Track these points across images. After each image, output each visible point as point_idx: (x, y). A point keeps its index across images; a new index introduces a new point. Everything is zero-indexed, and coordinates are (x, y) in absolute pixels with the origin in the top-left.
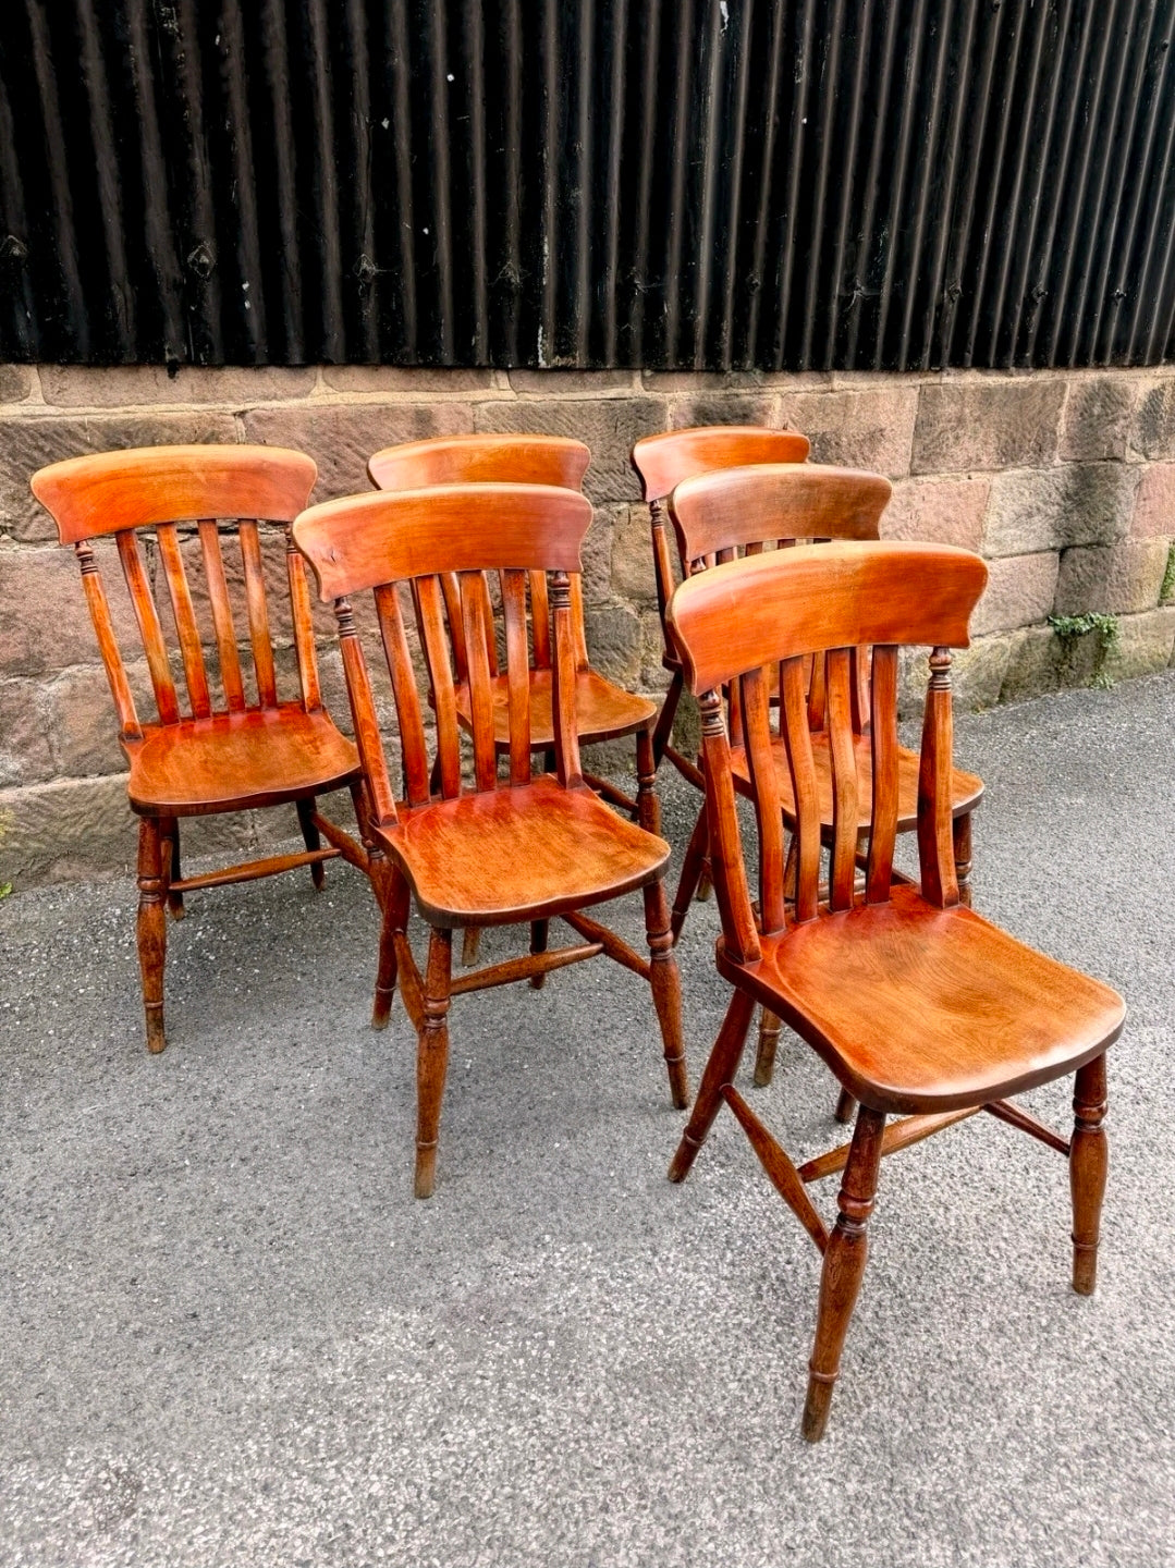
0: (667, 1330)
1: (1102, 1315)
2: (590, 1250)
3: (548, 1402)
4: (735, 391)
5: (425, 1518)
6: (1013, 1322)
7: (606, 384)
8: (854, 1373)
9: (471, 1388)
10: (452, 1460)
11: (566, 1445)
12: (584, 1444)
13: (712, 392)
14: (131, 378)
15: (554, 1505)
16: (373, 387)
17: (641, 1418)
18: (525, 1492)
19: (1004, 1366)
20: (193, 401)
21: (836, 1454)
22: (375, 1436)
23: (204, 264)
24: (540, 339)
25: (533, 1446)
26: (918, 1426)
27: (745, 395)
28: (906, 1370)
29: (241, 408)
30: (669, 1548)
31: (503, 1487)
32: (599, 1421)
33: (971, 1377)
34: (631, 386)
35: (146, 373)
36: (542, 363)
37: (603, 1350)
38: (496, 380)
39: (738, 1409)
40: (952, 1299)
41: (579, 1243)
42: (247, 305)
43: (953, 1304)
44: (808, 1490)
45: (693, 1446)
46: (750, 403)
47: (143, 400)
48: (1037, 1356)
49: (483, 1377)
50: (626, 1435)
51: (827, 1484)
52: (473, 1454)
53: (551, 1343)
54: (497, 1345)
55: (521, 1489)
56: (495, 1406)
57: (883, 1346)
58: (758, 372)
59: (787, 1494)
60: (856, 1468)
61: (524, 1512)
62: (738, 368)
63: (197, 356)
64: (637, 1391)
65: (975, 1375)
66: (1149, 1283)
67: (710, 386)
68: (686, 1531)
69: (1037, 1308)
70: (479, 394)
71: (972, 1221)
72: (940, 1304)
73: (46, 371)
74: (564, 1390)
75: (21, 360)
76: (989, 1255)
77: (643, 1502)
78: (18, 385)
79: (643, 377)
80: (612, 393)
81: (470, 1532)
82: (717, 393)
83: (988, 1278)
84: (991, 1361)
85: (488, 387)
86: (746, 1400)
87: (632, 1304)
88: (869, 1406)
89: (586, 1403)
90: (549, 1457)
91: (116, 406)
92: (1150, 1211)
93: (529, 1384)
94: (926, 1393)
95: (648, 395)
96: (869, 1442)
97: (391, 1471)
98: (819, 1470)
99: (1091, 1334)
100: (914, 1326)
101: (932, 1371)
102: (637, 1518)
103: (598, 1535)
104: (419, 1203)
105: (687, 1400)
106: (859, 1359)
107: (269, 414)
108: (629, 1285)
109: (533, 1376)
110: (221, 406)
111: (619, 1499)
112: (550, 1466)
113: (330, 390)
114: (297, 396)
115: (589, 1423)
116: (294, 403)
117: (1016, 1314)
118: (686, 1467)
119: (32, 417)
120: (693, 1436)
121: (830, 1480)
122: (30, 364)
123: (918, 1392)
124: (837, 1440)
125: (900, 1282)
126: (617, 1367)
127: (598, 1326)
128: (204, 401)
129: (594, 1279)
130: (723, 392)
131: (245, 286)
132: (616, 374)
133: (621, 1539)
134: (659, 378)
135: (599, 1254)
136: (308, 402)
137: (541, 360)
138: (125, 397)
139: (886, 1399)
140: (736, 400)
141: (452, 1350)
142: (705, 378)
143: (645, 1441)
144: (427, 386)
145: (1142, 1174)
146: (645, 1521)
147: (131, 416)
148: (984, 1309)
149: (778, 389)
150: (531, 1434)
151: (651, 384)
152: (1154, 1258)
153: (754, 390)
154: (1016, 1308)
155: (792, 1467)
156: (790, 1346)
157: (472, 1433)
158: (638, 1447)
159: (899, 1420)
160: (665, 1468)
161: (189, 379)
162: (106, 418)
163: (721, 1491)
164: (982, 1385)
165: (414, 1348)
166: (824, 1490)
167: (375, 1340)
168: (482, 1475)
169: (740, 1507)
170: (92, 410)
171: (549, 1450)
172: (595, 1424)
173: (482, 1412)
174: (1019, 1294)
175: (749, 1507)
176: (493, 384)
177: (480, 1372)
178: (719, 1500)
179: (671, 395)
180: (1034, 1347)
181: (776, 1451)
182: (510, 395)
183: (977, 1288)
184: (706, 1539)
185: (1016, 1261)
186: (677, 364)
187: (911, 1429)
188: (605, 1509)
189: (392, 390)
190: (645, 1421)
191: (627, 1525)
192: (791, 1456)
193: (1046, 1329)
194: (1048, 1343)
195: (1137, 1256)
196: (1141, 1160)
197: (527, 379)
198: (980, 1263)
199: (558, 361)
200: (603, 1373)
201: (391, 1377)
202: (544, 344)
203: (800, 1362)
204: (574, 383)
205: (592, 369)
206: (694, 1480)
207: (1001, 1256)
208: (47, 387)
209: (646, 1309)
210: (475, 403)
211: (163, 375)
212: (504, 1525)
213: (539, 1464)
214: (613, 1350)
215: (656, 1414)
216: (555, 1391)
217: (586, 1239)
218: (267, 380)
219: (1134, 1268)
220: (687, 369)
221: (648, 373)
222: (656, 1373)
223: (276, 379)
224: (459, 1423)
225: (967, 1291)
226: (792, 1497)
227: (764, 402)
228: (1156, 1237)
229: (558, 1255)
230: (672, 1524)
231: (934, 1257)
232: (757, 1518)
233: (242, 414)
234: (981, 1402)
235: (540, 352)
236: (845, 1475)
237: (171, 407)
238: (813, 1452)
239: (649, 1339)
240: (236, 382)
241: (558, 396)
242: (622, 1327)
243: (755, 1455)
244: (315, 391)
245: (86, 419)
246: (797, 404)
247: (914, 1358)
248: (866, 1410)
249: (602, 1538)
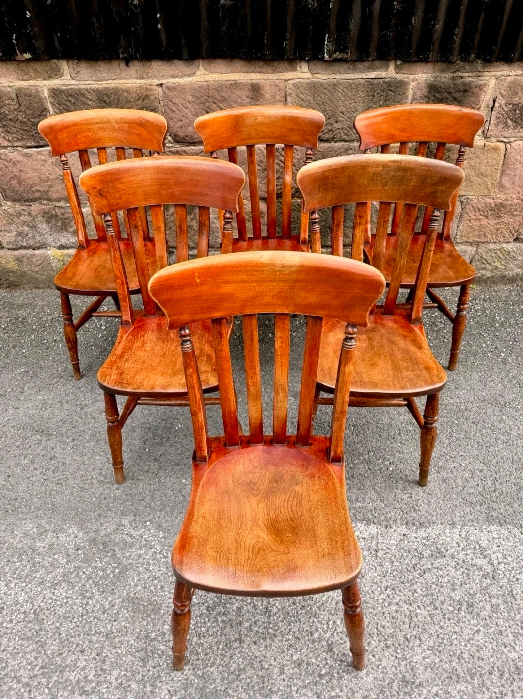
0: (162, 588)
1: (356, 684)
2: (161, 536)
3: (97, 596)
4: (460, 74)
5: (26, 620)
6: (308, 664)
7: (370, 69)
8: (218, 649)
9: (77, 575)
10: (50, 601)
11: (89, 617)
12: (96, 621)
13: (443, 75)
14: (108, 66)
15: (68, 640)
16: (229, 70)
17: (123, 621)
18: (63, 629)
19: (285, 683)
20: (137, 78)
21: (180, 681)
22: (36, 577)
23: (135, 5)
24: (326, 43)
25: (79, 611)
26: (223, 689)
27: (468, 77)
28: (241, 660)
29: (160, 82)
30: (91, 682)
31: (58, 622)
32: (107, 614)
33: (266, 680)
34: (387, 69)
35: (115, 63)
36: (326, 57)
37: (132, 584)
38: (301, 67)
39: (160, 638)
40: (290, 637)
41: (160, 531)
42: (159, 26)
43: (289, 640)
44: (157, 690)
45: (132, 645)
46: (470, 82)
47: (114, 78)
48: (305, 687)
49: (84, 573)
50: (113, 625)
51: (166, 692)
52: (58, 603)
53: (117, 571)
54: (99, 562)
55: (63, 627)
56: (79, 588)
57: (241, 643)
58: (480, 61)
59: (148, 686)
60: (183, 692)
61: (57, 636)
62: (465, 59)
63: (136, 55)
64: (130, 609)
65: (268, 680)
66: (396, 681)
67: (442, 71)
68: (102, 678)
69: (327, 663)
70: (289, 75)
71: (334, 602)
72: (283, 637)
73: (71, 62)
74: (106, 593)
75: (58, 58)
76: (327, 624)
77: (97, 657)
78: (58, 70)
79: (396, 65)
80: (373, 75)
81: (35, 634)
82: (446, 75)
83: (316, 636)
84: (282, 677)
85: (295, 70)
86: (166, 636)
87: (158, 569)
88: (211, 667)
89: (109, 603)
90: (80, 619)
91: (102, 80)
92: (434, 642)
93: (96, 584)
94: (239, 676)
95: (398, 76)
96: (197, 683)
97: (30, 594)
98: (168, 684)
99: (341, 691)
100: (262, 641)
101: (251, 667)
102: (89, 662)
103: (72, 661)
104: (116, 486)
105: (145, 623)
106: (225, 644)
107: (173, 85)
108: (163, 560)
109: (101, 582)
110: (150, 81)
111: (90, 651)
112: (78, 623)
113: (206, 72)
114: (189, 76)
115: (104, 613)
116: (186, 80)
117: (314, 661)
118: (122, 652)
119: (66, 85)
120: (135, 640)
121: (169, 691)
122: (63, 59)
123: (237, 673)
124: (186, 675)
125: (274, 616)
126: (132, 594)
127: (139, 572)
128: (142, 78)
129: (153, 551)
130: (452, 75)
131: (158, 16)
132: (377, 63)
133: (78, 667)
134: (406, 65)
135: (163, 540)
136: (194, 79)
137: (325, 55)
138: (105, 75)
139: (221, 668)
140: (460, 80)
141: (82, 556)
142: (439, 66)
143: (117, 632)
144: (259, 70)
145: (449, 619)
146: (91, 665)
147: (108, 86)
148: (300, 650)
149: (494, 73)
150: (82, 606)
151: (400, 69)
152: (412, 669)
153: (475, 74)
154: (316, 658)
155: (159, 676)
156: (203, 621)
157: (64, 594)
158: (113, 633)
159: (218, 681)
160: (115, 648)
161: (135, 66)
162: (98, 86)
163: (126, 670)
164: (267, 687)
165: (72, 548)
166: (163, 694)
167: (62, 538)
168: (55, 613)
169: (127, 681)
170: (91, 82)
171: (83, 616)
172: (106, 615)
173: (74, 587)
174: (324, 651)
175: (131, 683)
176: (298, 69)
177: (85, 570)
178: (122, 673)
179: (413, 76)
180: (307, 682)
181: (159, 665)
182: (308, 75)
183: (307, 638)
184: (105, 686)
185: (337, 634)
186: (418, 57)
187: (219, 689)
188: (82, 652)
189: (240, 72)
190: (123, 624)
191: (85, 663)
192: (163, 671)
193: (321, 676)
194: (316, 684)
195: (403, 663)
196: (456, 612)
197: (318, 66)
198: (319, 625)
199: (337, 55)
200: (125, 594)
201: (56, 556)
202: (327, 45)
203: (201, 631)
204: (349, 68)
205: (361, 60)
206: (121, 659)
207: (332, 628)
208: (71, 70)
209: (161, 574)
210: (286, 80)
211: (123, 64)
212: (47, 638)
213: (76, 620)
214: (136, 586)
215: (129, 623)
216: (103, 592)
217: (163, 530)
218: (174, 67)
219: (396, 668)
220: (425, 60)
221: (399, 62)
222: (143, 605)
223: (178, 67)
224: (63, 588)
225: (300, 637)
226: (149, 689)
227: (480, 82)
228: (424, 658)
229: (148, 532)
230: (99, 672)
231: (300, 611)
232: (129, 689)
233: (161, 85)
234: (260, 693)
235: (326, 50)
236: (176, 692)
237: (127, 81)
238: (173, 674)
239: (152, 588)
240: (158, 68)
241: (338, 76)
242: (146, 577)
243: (150, 663)
244: (198, 73)
245: (89, 87)
246: (506, 84)
247: (248, 656)
248: (208, 669)
249: (72, 663)
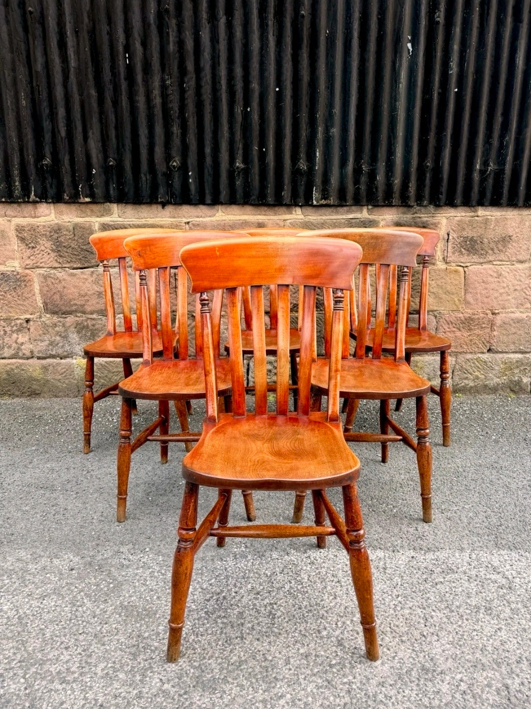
0: (158, 598)
1: (371, 672)
2: (161, 559)
3: (89, 604)
4: (418, 215)
5: (9, 623)
6: (316, 656)
7: (348, 212)
8: (217, 645)
9: (69, 589)
10: (37, 609)
11: (78, 621)
12: (85, 623)
13: (405, 216)
14: (148, 208)
15: (52, 639)
16: (241, 213)
17: (115, 624)
18: (48, 630)
19: (291, 672)
20: (170, 217)
21: (174, 671)
22: (24, 591)
23: (174, 166)
24: (314, 192)
25: (67, 616)
26: (222, 677)
27: (424, 217)
28: (242, 654)
29: (188, 221)
30: (74, 673)
31: (43, 625)
32: (98, 618)
33: (270, 669)
34: (361, 213)
35: (154, 207)
36: (315, 203)
37: (127, 595)
38: (295, 211)
39: (154, 637)
40: (296, 635)
41: (159, 556)
42: (190, 180)
43: (295, 636)
44: (148, 679)
45: (122, 642)
46: (427, 221)
47: (152, 217)
48: (315, 675)
49: (76, 587)
50: (103, 627)
51: (158, 680)
52: (45, 610)
53: (111, 585)
54: (93, 579)
55: (48, 628)
56: (70, 598)
57: (242, 639)
58: (432, 206)
59: (138, 676)
60: (177, 680)
61: (40, 636)
62: (420, 205)
63: (171, 200)
64: (123, 614)
65: (272, 669)
66: (415, 669)
67: (404, 213)
68: (86, 670)
69: (337, 655)
70: (287, 217)
71: (343, 608)
72: (288, 634)
73: (120, 205)
74: (99, 602)
75: (111, 202)
76: (336, 624)
77: (82, 653)
78: (110, 210)
79: (368, 209)
80: (351, 216)
81: (16, 634)
82: (408, 216)
83: (324, 633)
84: (288, 667)
85: (292, 214)
86: (161, 635)
87: (155, 584)
88: (209, 660)
89: (101, 610)
90: (68, 622)
91: (142, 218)
92: (453, 638)
93: (87, 595)
94: (240, 666)
95: (370, 217)
96: (193, 673)
97: (15, 604)
98: (160, 674)
99: (354, 678)
100: (265, 638)
101: (254, 659)
102: (74, 657)
103: (54, 656)
104: (117, 523)
105: (138, 625)
106: (225, 641)
107: (198, 223)
108: (161, 577)
109: (93, 594)
110: (180, 219)
111: (75, 648)
112: (65, 626)
113: (223, 214)
114: (210, 216)
115: (94, 617)
116: (208, 219)
117: (323, 653)
118: (111, 648)
119: (113, 221)
120: (126, 639)
121: (161, 680)
122: (114, 203)
123: (238, 664)
124: (180, 666)
125: (279, 618)
126: (126, 603)
127: (135, 587)
128: (174, 217)
129: (151, 570)
130: (412, 216)
131: (190, 173)
132: (354, 208)
133: (60, 661)
134: (376, 209)
135: (162, 562)
136: (213, 219)
137: (314, 201)
138: (146, 215)
139: (220, 660)
140: (419, 220)
141: (76, 575)
142: (401, 209)
143: (107, 632)
144: (264, 213)
145: (467, 620)
146: (75, 659)
147: (147, 222)
148: (308, 645)
149: (444, 215)
150: (71, 612)
151: (372, 212)
152: (432, 660)
153: (429, 215)
154: (325, 651)
155: (151, 667)
156: (201, 623)
157: (53, 604)
158: (102, 633)
159: (217, 671)
160: (104, 645)
161: (170, 209)
162: (138, 223)
163: (114, 662)
164: (271, 675)
165: (66, 569)
166: (154, 682)
167: (56, 562)
168: (41, 619)
169: (114, 672)
170: (134, 220)
171: (71, 620)
172: (96, 619)
173: (63, 598)
174: (334, 646)
175: (118, 673)
176: (294, 212)
177: (77, 585)
178: (109, 665)
179: (382, 217)
180: (316, 670)
181: (152, 658)
182: (302, 217)
183: (314, 635)
184: (89, 676)
185: (348, 631)
186: (385, 203)
187: (217, 677)
188: (66, 648)
189: (249, 215)
190: (114, 626)
191: (68, 657)
192: (155, 663)
193: (331, 666)
194: (326, 672)
195: (422, 655)
196: (474, 614)
197: (309, 210)
198: (327, 625)
199: (323, 202)
200: (118, 603)
201: (48, 575)
202: (316, 194)
203: (199, 631)
204: (332, 212)
205: (341, 206)
206: (110, 654)
207: (342, 627)
208: (119, 211)
209: (158, 588)
210: (284, 220)
211: (160, 207)
212: (30, 637)
213: (63, 623)
214: (131, 596)
215: (121, 625)
216: (95, 602)
217: (162, 555)
218: (199, 210)
219: (414, 659)
220: (390, 205)
221: (370, 207)
222: (137, 611)
223: (202, 210)
224: (53, 598)
225: (307, 634)
226: (138, 678)
227: (435, 221)
228: (443, 651)
229: (147, 557)
230: (84, 665)
231: (307, 614)
232: (116, 678)
233: (188, 223)
234: (263, 681)
235: (314, 198)
236: (169, 680)
237: (161, 219)
238: (166, 666)
239: (148, 598)
240: (187, 210)
241: (324, 218)
242: (143, 590)
243: (141, 657)
244: (217, 215)
245: (131, 223)
246: (455, 222)
247: (250, 650)
248: (206, 660)
249: (54, 658)
